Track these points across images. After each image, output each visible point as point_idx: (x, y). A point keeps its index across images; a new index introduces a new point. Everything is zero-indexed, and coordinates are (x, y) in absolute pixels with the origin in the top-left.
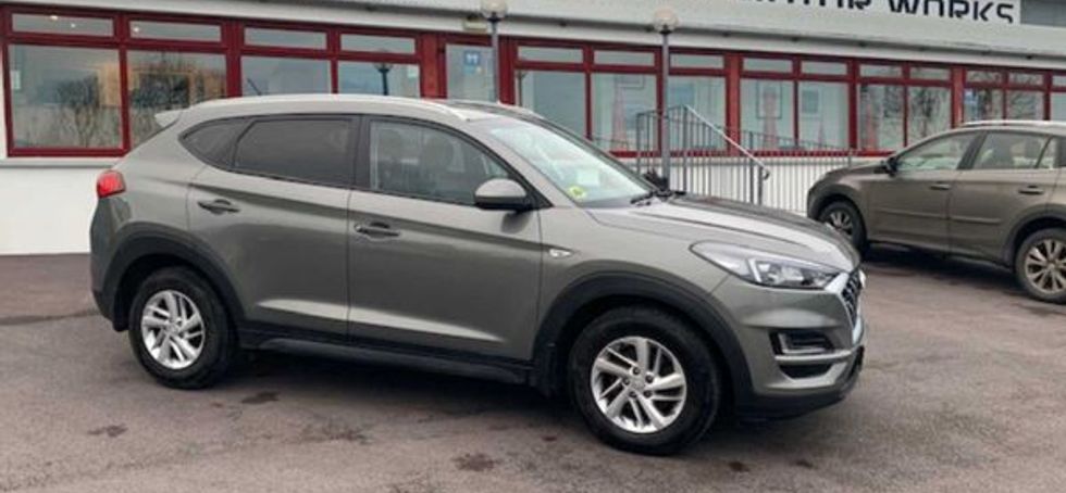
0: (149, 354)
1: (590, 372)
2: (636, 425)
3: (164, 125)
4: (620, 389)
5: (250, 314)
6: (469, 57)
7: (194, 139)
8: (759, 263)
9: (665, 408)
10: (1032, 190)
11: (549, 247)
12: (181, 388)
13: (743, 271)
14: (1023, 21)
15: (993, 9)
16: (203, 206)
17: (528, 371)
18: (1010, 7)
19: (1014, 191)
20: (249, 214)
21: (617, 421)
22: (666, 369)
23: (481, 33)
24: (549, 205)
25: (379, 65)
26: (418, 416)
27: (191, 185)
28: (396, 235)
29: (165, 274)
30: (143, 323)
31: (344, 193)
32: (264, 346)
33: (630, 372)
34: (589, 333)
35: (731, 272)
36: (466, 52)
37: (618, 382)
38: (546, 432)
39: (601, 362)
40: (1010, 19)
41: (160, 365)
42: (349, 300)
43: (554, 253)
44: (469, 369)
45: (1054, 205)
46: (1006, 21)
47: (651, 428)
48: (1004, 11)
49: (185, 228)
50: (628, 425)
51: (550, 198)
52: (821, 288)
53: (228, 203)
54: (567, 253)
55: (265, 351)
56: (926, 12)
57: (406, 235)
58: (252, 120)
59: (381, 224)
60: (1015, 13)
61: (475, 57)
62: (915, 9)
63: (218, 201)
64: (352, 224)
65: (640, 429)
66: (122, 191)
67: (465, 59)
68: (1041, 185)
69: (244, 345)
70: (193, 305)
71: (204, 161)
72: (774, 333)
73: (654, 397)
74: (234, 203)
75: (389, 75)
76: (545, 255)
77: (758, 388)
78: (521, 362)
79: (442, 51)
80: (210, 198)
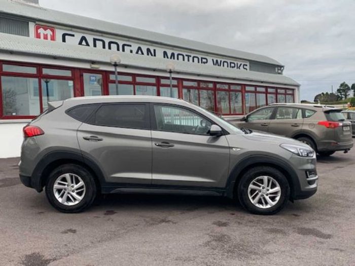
0: (58, 201)
1: (247, 189)
2: (263, 206)
3: (56, 107)
4: (257, 194)
5: (107, 180)
6: (92, 78)
7: (74, 112)
8: (300, 149)
9: (273, 199)
10: (296, 125)
11: (232, 148)
12: (75, 213)
13: (296, 152)
14: (250, 69)
15: (242, 66)
16: (85, 139)
17: (224, 192)
18: (246, 65)
19: (290, 126)
20: (107, 141)
21: (257, 205)
22: (273, 186)
23: (97, 69)
24: (229, 134)
25: (45, 80)
26: (179, 213)
27: (77, 130)
28: (173, 146)
29: (67, 167)
30: (54, 187)
31: (149, 132)
32: (112, 192)
33: (261, 188)
34: (246, 176)
35: (293, 153)
36: (91, 76)
37: (257, 192)
38: (232, 212)
39: (251, 186)
40: (247, 69)
41: (63, 204)
42: (152, 171)
43: (234, 149)
44: (201, 193)
45: (304, 130)
46: (245, 70)
47: (268, 206)
48: (245, 67)
49: (77, 148)
50: (261, 206)
51: (229, 131)
52: (312, 157)
53: (97, 137)
54: (239, 149)
55: (113, 194)
56: (223, 66)
57: (177, 146)
58: (101, 105)
59: (166, 142)
60: (248, 67)
61: (94, 78)
62: (220, 65)
63: (91, 137)
64: (154, 143)
65: (264, 207)
66: (43, 134)
67: (91, 79)
68: (299, 124)
69: (103, 192)
70: (80, 178)
71: (81, 121)
72: (306, 171)
73: (269, 196)
74: (100, 137)
75: (49, 84)
76: (231, 150)
77: (302, 189)
78: (222, 189)
79: (82, 76)
80: (88, 136)
